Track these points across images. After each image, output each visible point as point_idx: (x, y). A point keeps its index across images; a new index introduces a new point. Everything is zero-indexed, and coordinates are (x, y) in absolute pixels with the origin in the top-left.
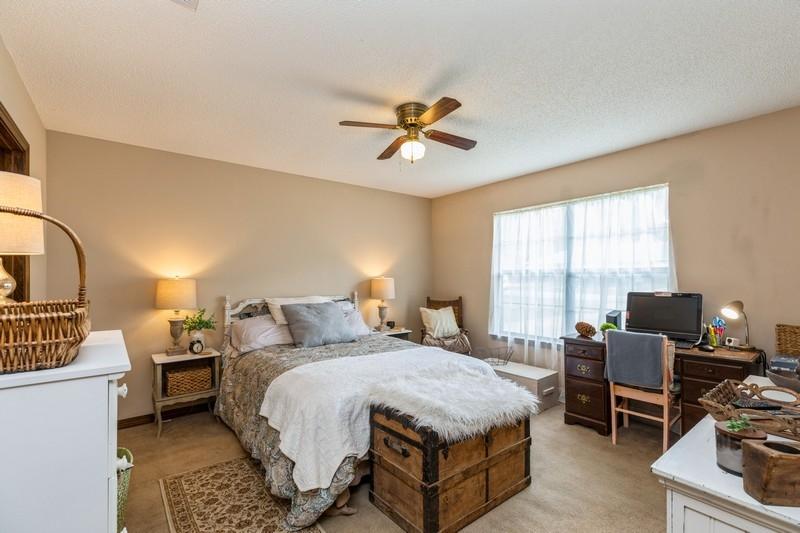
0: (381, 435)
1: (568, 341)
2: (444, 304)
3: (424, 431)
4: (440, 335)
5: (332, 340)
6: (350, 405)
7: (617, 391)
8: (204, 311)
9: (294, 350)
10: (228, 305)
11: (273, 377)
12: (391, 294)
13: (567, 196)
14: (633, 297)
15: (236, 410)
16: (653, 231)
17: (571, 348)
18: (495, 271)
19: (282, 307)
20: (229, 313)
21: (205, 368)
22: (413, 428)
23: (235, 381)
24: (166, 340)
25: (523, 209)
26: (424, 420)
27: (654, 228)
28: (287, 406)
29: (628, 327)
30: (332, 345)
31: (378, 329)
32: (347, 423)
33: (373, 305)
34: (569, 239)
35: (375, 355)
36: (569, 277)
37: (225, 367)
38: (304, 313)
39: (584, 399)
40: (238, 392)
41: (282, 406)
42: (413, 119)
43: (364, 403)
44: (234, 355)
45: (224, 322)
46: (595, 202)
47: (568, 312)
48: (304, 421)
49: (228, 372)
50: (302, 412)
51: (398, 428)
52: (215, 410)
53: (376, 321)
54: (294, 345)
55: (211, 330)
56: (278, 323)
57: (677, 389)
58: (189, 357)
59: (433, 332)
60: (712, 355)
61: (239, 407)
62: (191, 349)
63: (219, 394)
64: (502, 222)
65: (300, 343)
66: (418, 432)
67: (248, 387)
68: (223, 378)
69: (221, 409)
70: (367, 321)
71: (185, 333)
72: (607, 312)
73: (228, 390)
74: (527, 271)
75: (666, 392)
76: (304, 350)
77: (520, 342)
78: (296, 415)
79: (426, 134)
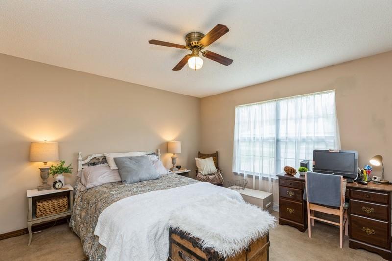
0: (177, 249)
1: (281, 178)
2: (208, 156)
3: (208, 251)
4: (206, 173)
5: (145, 178)
6: (155, 229)
7: (310, 207)
8: (64, 162)
9: (121, 186)
10: (80, 158)
11: (105, 207)
12: (179, 151)
13: (277, 97)
14: (316, 152)
15: (82, 226)
16: (326, 116)
17: (283, 182)
18: (236, 138)
19: (114, 158)
20: (80, 163)
21: (64, 197)
22: (201, 248)
23: (82, 207)
24: (37, 181)
25: (251, 104)
26: (208, 243)
27: (327, 114)
28: (111, 230)
29: (315, 169)
30: (145, 182)
31: (171, 170)
32: (153, 242)
33: (169, 156)
34: (277, 121)
35: (171, 189)
36: (278, 141)
37: (76, 197)
38: (128, 162)
39: (291, 210)
40: (83, 214)
41: (108, 229)
42: (196, 42)
43: (165, 226)
44: (82, 190)
45: (78, 168)
46: (293, 100)
47: (278, 160)
48: (122, 242)
49: (78, 200)
50: (122, 236)
51: (189, 246)
52: (70, 224)
53: (170, 165)
54: (121, 182)
55: (69, 174)
56: (111, 168)
57: (347, 206)
58: (53, 191)
59: (203, 171)
60: (366, 187)
61: (83, 224)
62: (54, 186)
63: (72, 215)
64: (240, 110)
65: (125, 181)
66: (204, 251)
67: (89, 212)
68: (75, 204)
69: (73, 224)
70: (165, 166)
71: (51, 176)
72: (301, 161)
73: (77, 212)
74: (254, 138)
75: (341, 208)
76: (126, 186)
77: (250, 176)
78: (117, 238)
79: (204, 53)
